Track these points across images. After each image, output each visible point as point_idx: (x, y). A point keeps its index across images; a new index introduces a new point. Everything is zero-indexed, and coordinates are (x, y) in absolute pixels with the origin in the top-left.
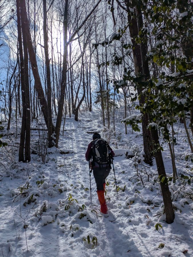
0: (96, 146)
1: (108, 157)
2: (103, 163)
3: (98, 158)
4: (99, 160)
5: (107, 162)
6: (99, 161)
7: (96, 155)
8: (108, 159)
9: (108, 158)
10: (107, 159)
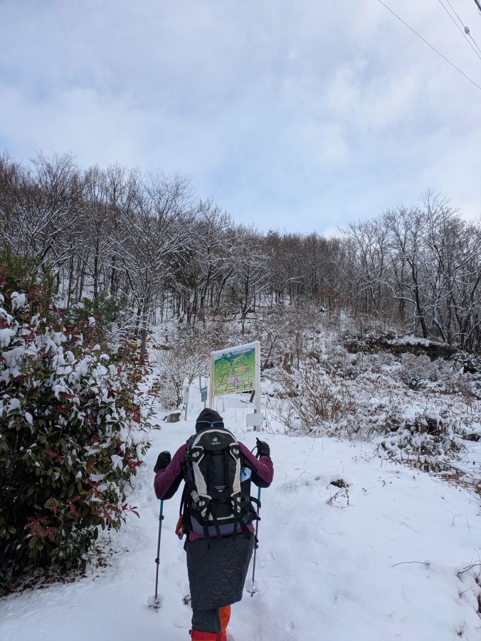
0: (194, 455)
1: (239, 494)
2: (218, 519)
3: (201, 498)
4: (202, 508)
5: (232, 516)
6: (203, 513)
7: (196, 490)
8: (236, 502)
9: (239, 499)
10: (233, 503)
